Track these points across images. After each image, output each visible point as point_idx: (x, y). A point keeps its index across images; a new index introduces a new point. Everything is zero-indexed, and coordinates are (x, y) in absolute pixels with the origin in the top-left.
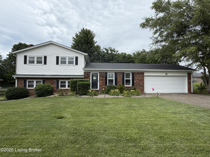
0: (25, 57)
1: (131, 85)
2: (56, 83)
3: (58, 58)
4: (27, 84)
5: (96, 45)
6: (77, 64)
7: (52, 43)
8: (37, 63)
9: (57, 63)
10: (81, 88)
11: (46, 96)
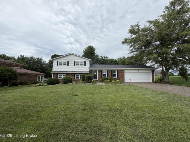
0: (58, 62)
1: (116, 78)
2: (74, 76)
3: (75, 62)
4: (58, 76)
5: (96, 54)
6: (85, 65)
7: (72, 54)
8: (64, 65)
9: (75, 65)
10: (87, 79)
11: (68, 83)
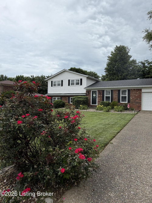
1: (127, 102)
2: (68, 99)
3: (69, 81)
4: (53, 100)
6: (81, 84)
9: (69, 85)
10: (76, 103)
11: (58, 108)
